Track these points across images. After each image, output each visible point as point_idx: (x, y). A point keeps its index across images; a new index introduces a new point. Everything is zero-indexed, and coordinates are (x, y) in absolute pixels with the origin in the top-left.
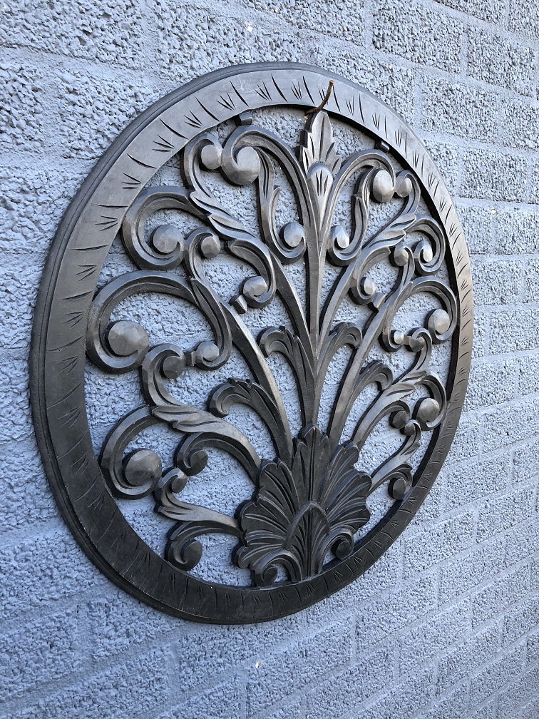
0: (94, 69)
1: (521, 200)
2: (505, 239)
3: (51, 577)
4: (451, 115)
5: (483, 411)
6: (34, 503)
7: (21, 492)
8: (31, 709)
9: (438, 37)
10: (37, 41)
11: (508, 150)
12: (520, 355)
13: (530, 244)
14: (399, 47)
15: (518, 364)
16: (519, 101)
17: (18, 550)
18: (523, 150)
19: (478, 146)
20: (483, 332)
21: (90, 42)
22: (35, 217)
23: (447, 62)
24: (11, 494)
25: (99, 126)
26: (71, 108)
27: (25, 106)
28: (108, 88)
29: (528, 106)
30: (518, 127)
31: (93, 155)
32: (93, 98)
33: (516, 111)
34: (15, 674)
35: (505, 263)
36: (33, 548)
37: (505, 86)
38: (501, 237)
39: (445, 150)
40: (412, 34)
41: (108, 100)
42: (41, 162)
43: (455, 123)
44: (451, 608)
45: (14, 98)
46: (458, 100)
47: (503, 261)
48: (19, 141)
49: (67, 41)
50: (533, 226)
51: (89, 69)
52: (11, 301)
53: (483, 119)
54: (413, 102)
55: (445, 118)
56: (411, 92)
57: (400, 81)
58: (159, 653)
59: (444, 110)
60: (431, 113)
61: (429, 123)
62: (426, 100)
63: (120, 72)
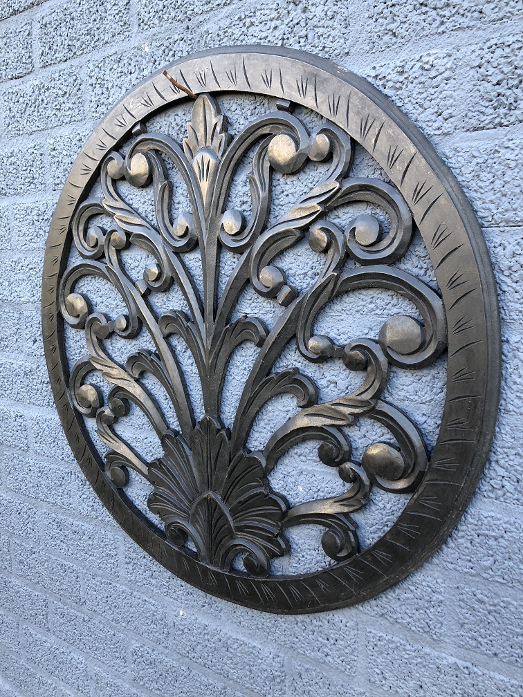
54: (346, 23)
55: (419, 14)
56: (343, 10)
57: (321, 6)
58: (112, 537)
59: (415, 5)
60: (386, 22)
61: (384, 38)
62: (372, 7)
63: (74, 126)
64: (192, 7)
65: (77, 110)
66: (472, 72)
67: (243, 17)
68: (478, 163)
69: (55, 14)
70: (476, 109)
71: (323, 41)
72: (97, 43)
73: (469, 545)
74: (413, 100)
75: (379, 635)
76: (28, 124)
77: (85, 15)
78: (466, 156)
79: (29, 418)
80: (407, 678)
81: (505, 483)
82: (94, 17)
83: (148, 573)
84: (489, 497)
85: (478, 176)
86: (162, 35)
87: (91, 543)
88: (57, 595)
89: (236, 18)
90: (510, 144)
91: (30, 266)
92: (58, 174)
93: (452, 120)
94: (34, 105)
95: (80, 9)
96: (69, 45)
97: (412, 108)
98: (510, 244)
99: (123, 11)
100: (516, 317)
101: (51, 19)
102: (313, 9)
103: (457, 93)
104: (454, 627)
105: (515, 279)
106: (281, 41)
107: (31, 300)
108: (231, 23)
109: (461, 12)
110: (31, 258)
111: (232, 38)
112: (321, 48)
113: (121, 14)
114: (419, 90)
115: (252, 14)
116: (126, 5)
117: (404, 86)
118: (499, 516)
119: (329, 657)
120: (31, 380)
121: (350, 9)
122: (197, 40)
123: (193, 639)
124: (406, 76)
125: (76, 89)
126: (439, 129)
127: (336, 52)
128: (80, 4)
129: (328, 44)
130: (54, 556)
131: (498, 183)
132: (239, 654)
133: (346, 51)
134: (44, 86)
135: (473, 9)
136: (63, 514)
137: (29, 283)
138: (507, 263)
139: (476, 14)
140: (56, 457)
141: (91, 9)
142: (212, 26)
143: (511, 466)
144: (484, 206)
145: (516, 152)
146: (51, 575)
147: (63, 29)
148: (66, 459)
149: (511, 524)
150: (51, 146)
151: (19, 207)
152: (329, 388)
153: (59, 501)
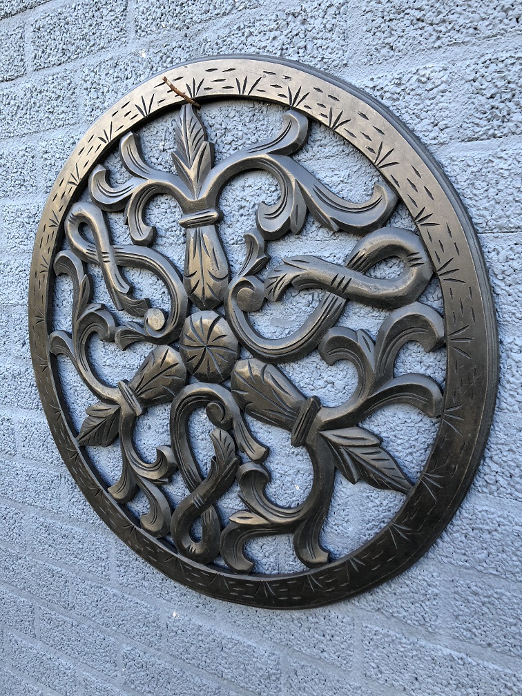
54: (345, 35)
55: (416, 29)
56: (341, 23)
57: (320, 19)
58: (103, 541)
59: (412, 20)
60: (384, 35)
61: (381, 50)
62: (370, 21)
63: (67, 130)
64: (190, 16)
65: (71, 114)
66: (467, 85)
67: (242, 27)
68: (472, 172)
69: (49, 18)
70: (470, 120)
71: (321, 52)
72: (93, 48)
73: (463, 538)
74: (410, 111)
75: (375, 629)
76: (19, 126)
77: (80, 20)
78: (461, 165)
79: (17, 421)
80: (402, 670)
81: (499, 478)
82: (89, 22)
83: (140, 576)
84: (483, 492)
85: (473, 184)
86: (160, 42)
87: (81, 546)
88: (44, 601)
89: (235, 27)
90: (503, 154)
91: (20, 269)
92: (50, 176)
93: (447, 130)
94: (26, 108)
95: (75, 14)
96: (63, 49)
97: (409, 118)
98: (503, 249)
99: (120, 18)
100: (509, 319)
101: (45, 23)
102: (312, 21)
103: (453, 104)
104: (449, 619)
105: (508, 283)
106: (280, 51)
107: (21, 302)
108: (230, 32)
109: (457, 28)
110: (21, 261)
111: (231, 46)
112: (320, 59)
113: (117, 20)
114: (415, 102)
115: (251, 24)
116: (123, 11)
117: (401, 98)
118: (492, 510)
119: (325, 654)
120: (19, 383)
121: (348, 22)
122: (196, 47)
123: (186, 640)
124: (403, 87)
125: (70, 92)
126: (435, 139)
127: (335, 63)
128: (75, 9)
129: (327, 55)
130: (42, 560)
131: (492, 192)
132: (234, 654)
133: (345, 62)
134: (36, 89)
135: (469, 25)
136: (52, 518)
137: (19, 285)
138: (500, 267)
139: (471, 31)
140: (45, 460)
141: (87, 15)
142: (210, 35)
143: (505, 462)
144: (478, 212)
145: (509, 162)
146: (38, 580)
147: (58, 33)
148: (56, 462)
149: (504, 518)
150: (43, 149)
151: (8, 210)
152: (326, 389)
153: (47, 505)
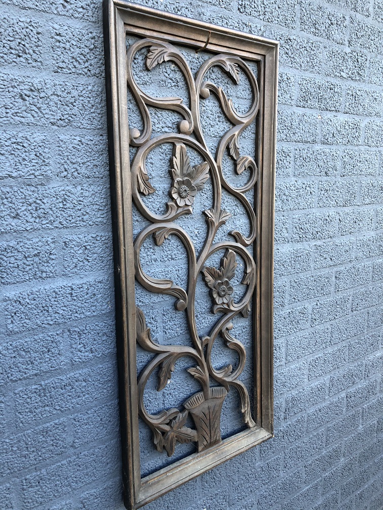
0: (70, 22)
1: (339, 111)
2: (328, 135)
3: (48, 311)
4: (290, 55)
5: (313, 243)
6: (38, 268)
7: (31, 261)
8: (36, 386)
9: (281, 6)
10: (39, 6)
11: (329, 79)
12: (339, 209)
13: (345, 139)
14: (255, 12)
15: (338, 215)
16: (336, 48)
17: (29, 294)
18: (339, 79)
19: (308, 75)
20: (313, 192)
21: (69, 7)
22: (38, 105)
23: (287, 22)
24: (25, 261)
25: (73, 54)
26: (58, 44)
27: (33, 42)
28: (79, 33)
29: (342, 51)
30: (335, 64)
31: (70, 71)
32: (70, 38)
33: (334, 54)
34: (28, 364)
35: (328, 150)
36: (38, 294)
37: (326, 37)
38: (325, 133)
39: (286, 77)
40: (263, 4)
41: (78, 40)
42: (41, 74)
43: (292, 60)
44: (294, 366)
45: (27, 38)
46: (294, 46)
47: (326, 148)
48: (29, 62)
49: (56, 6)
50: (347, 127)
51: (68, 22)
52: (25, 152)
53: (312, 58)
